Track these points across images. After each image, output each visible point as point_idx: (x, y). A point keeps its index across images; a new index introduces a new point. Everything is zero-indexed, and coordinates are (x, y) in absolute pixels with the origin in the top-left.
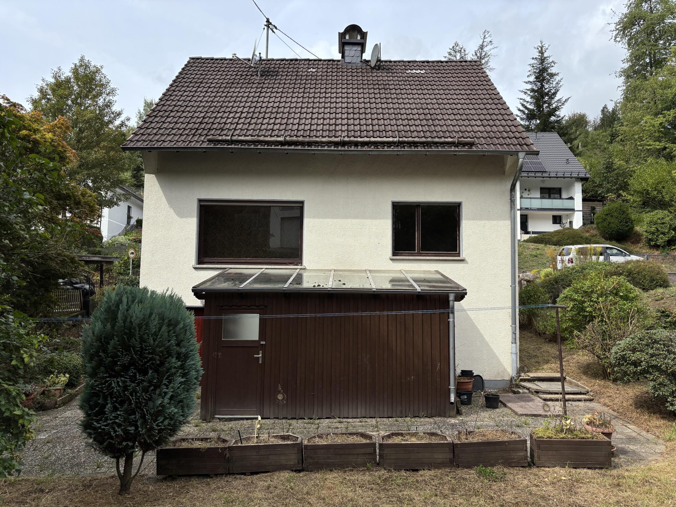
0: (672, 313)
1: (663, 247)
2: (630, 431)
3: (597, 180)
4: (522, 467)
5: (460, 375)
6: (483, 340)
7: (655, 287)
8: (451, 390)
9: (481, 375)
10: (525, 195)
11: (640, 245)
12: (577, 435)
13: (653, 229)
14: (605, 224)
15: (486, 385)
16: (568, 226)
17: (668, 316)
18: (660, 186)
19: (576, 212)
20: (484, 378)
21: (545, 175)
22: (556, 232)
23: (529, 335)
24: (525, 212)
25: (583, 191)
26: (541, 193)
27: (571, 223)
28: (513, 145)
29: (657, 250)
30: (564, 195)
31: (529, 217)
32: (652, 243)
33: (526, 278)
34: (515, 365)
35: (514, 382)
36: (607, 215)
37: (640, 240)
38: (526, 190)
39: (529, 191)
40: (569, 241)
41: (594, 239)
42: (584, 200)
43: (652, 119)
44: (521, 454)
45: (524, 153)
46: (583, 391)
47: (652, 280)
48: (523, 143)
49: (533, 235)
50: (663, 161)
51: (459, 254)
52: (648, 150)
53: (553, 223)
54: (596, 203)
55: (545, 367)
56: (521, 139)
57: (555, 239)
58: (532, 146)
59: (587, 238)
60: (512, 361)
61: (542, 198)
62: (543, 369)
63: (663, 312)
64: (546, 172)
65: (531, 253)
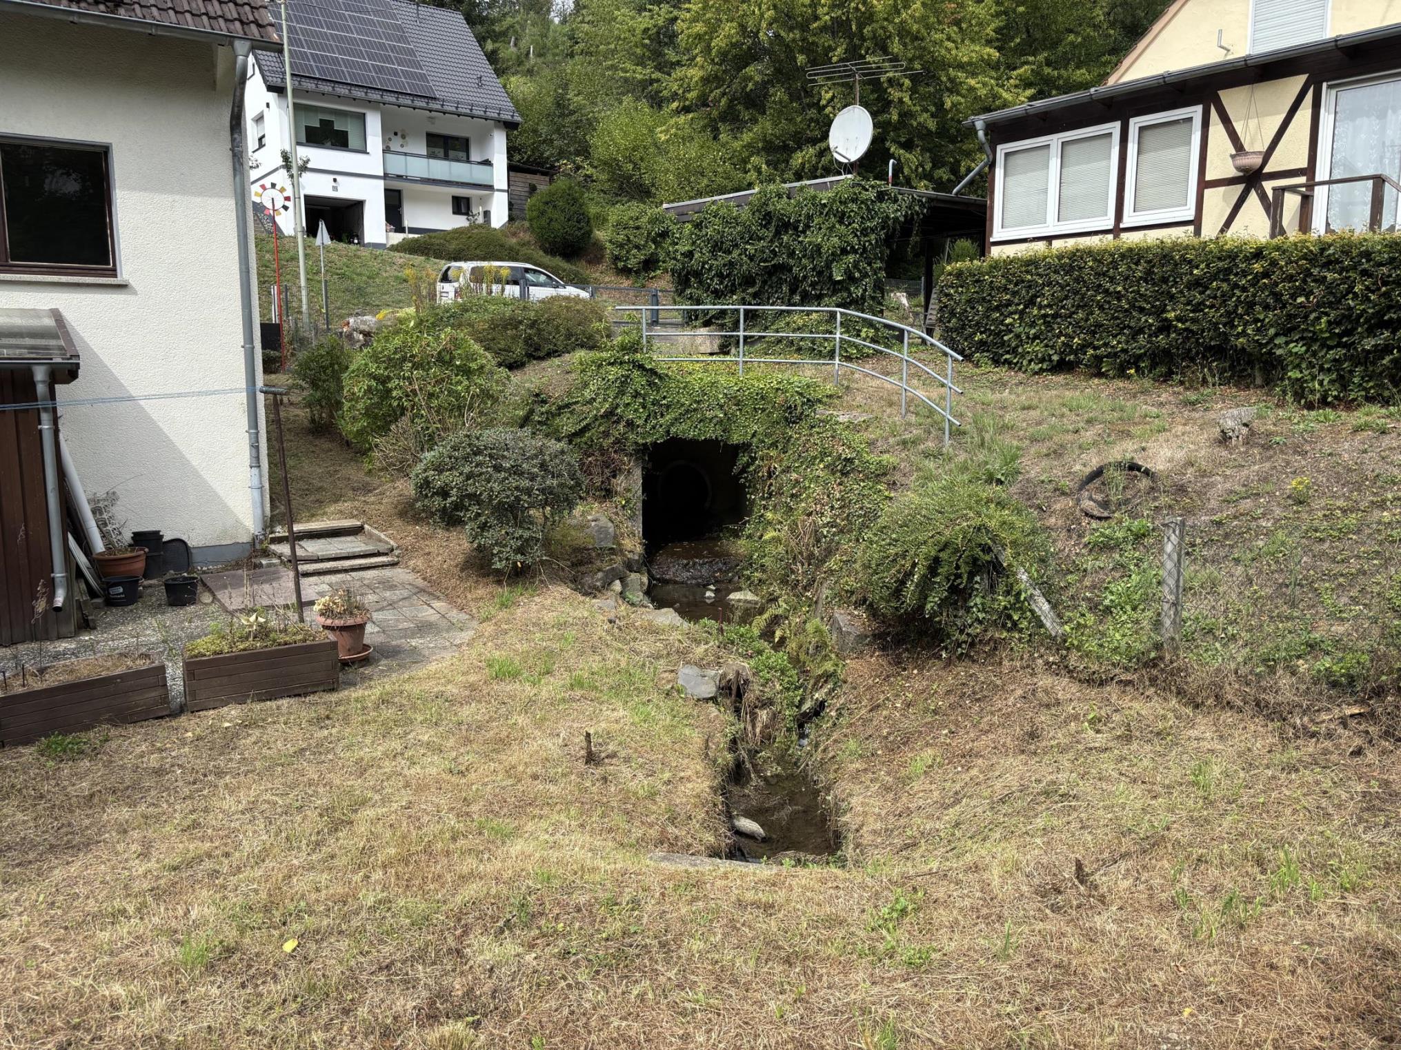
0: (550, 397)
1: (636, 272)
2: (432, 611)
3: (544, 129)
4: (157, 718)
5: (131, 542)
6: (183, 462)
7: (573, 350)
8: (57, 581)
9: (184, 538)
10: (395, 146)
11: (602, 267)
12: (274, 641)
13: (621, 238)
14: (544, 221)
15: (197, 557)
16: (480, 220)
17: (544, 402)
18: (637, 155)
19: (496, 193)
20: (190, 544)
21: (434, 105)
22: (455, 231)
23: (327, 445)
24: (397, 185)
25: (511, 151)
26: (428, 146)
27: (487, 214)
28: (226, 20)
29: (628, 278)
30: (475, 156)
31: (405, 195)
32: (621, 265)
33: (363, 327)
34: (259, 511)
35: (258, 547)
36: (547, 203)
37: (603, 256)
38: (396, 134)
39: (403, 137)
40: (478, 252)
41: (524, 250)
42: (511, 168)
43: (633, 18)
44: (153, 694)
45: (248, 44)
46: (382, 548)
47: (569, 335)
48: (251, 18)
49: (411, 236)
50: (644, 105)
51: (113, 272)
52: (626, 80)
53: (454, 213)
54: (538, 177)
55: (332, 508)
56: (247, 8)
57: (453, 246)
58: (270, 28)
59: (511, 249)
60: (254, 503)
61: (431, 156)
62: (325, 513)
63: (537, 395)
64: (435, 99)
65: (396, 273)
